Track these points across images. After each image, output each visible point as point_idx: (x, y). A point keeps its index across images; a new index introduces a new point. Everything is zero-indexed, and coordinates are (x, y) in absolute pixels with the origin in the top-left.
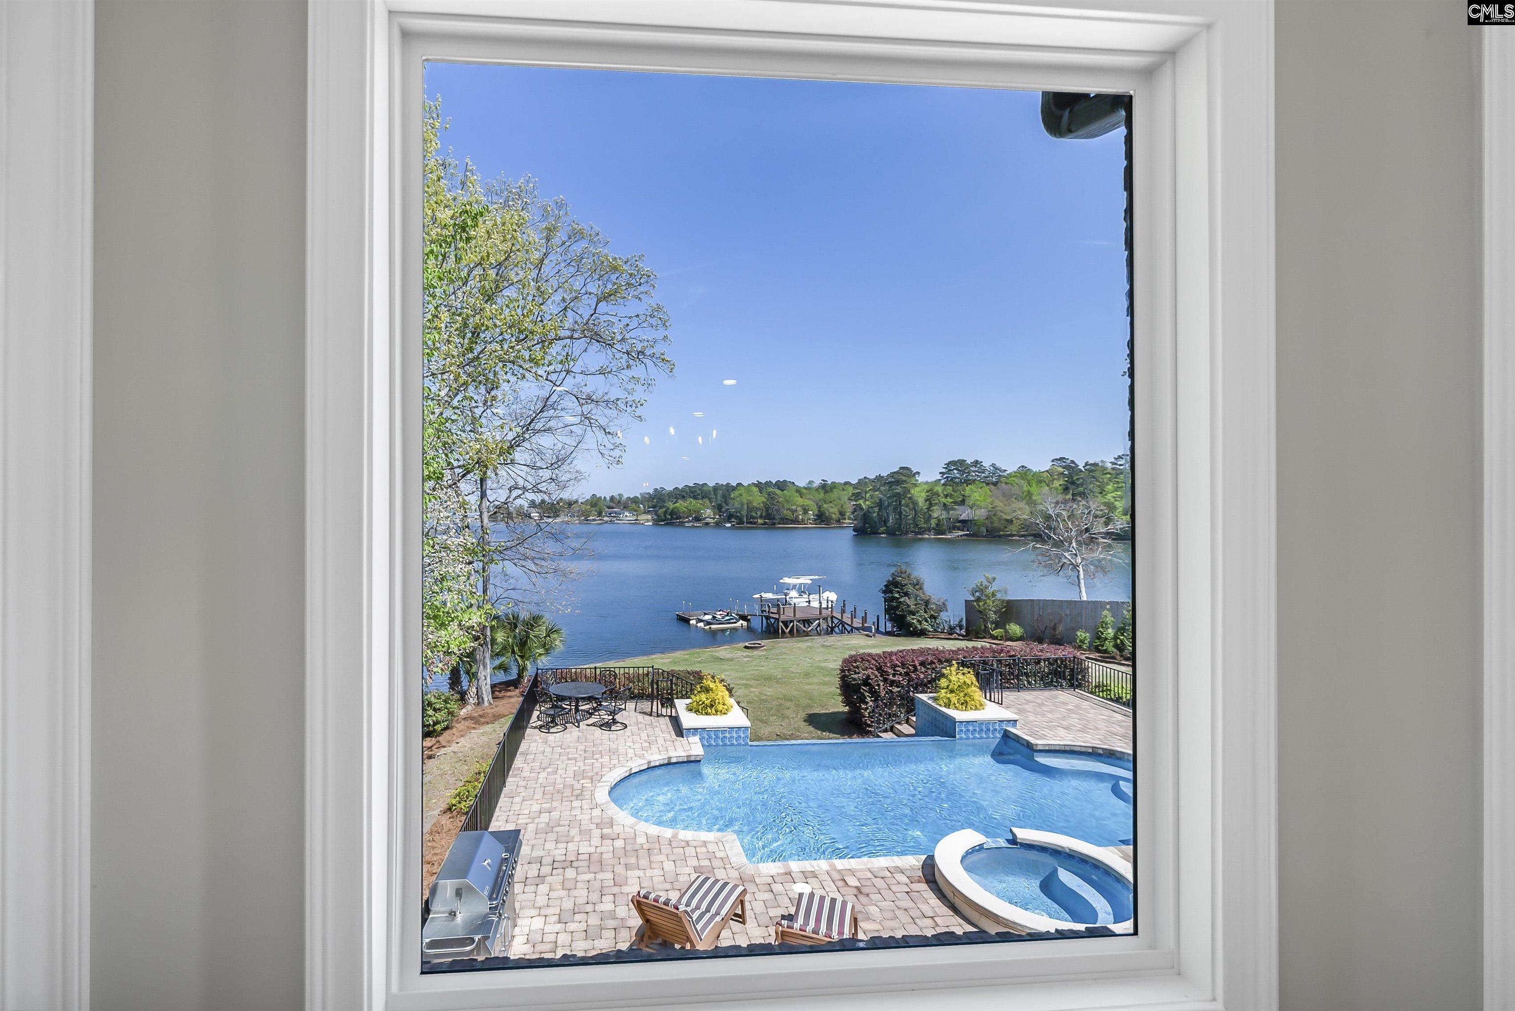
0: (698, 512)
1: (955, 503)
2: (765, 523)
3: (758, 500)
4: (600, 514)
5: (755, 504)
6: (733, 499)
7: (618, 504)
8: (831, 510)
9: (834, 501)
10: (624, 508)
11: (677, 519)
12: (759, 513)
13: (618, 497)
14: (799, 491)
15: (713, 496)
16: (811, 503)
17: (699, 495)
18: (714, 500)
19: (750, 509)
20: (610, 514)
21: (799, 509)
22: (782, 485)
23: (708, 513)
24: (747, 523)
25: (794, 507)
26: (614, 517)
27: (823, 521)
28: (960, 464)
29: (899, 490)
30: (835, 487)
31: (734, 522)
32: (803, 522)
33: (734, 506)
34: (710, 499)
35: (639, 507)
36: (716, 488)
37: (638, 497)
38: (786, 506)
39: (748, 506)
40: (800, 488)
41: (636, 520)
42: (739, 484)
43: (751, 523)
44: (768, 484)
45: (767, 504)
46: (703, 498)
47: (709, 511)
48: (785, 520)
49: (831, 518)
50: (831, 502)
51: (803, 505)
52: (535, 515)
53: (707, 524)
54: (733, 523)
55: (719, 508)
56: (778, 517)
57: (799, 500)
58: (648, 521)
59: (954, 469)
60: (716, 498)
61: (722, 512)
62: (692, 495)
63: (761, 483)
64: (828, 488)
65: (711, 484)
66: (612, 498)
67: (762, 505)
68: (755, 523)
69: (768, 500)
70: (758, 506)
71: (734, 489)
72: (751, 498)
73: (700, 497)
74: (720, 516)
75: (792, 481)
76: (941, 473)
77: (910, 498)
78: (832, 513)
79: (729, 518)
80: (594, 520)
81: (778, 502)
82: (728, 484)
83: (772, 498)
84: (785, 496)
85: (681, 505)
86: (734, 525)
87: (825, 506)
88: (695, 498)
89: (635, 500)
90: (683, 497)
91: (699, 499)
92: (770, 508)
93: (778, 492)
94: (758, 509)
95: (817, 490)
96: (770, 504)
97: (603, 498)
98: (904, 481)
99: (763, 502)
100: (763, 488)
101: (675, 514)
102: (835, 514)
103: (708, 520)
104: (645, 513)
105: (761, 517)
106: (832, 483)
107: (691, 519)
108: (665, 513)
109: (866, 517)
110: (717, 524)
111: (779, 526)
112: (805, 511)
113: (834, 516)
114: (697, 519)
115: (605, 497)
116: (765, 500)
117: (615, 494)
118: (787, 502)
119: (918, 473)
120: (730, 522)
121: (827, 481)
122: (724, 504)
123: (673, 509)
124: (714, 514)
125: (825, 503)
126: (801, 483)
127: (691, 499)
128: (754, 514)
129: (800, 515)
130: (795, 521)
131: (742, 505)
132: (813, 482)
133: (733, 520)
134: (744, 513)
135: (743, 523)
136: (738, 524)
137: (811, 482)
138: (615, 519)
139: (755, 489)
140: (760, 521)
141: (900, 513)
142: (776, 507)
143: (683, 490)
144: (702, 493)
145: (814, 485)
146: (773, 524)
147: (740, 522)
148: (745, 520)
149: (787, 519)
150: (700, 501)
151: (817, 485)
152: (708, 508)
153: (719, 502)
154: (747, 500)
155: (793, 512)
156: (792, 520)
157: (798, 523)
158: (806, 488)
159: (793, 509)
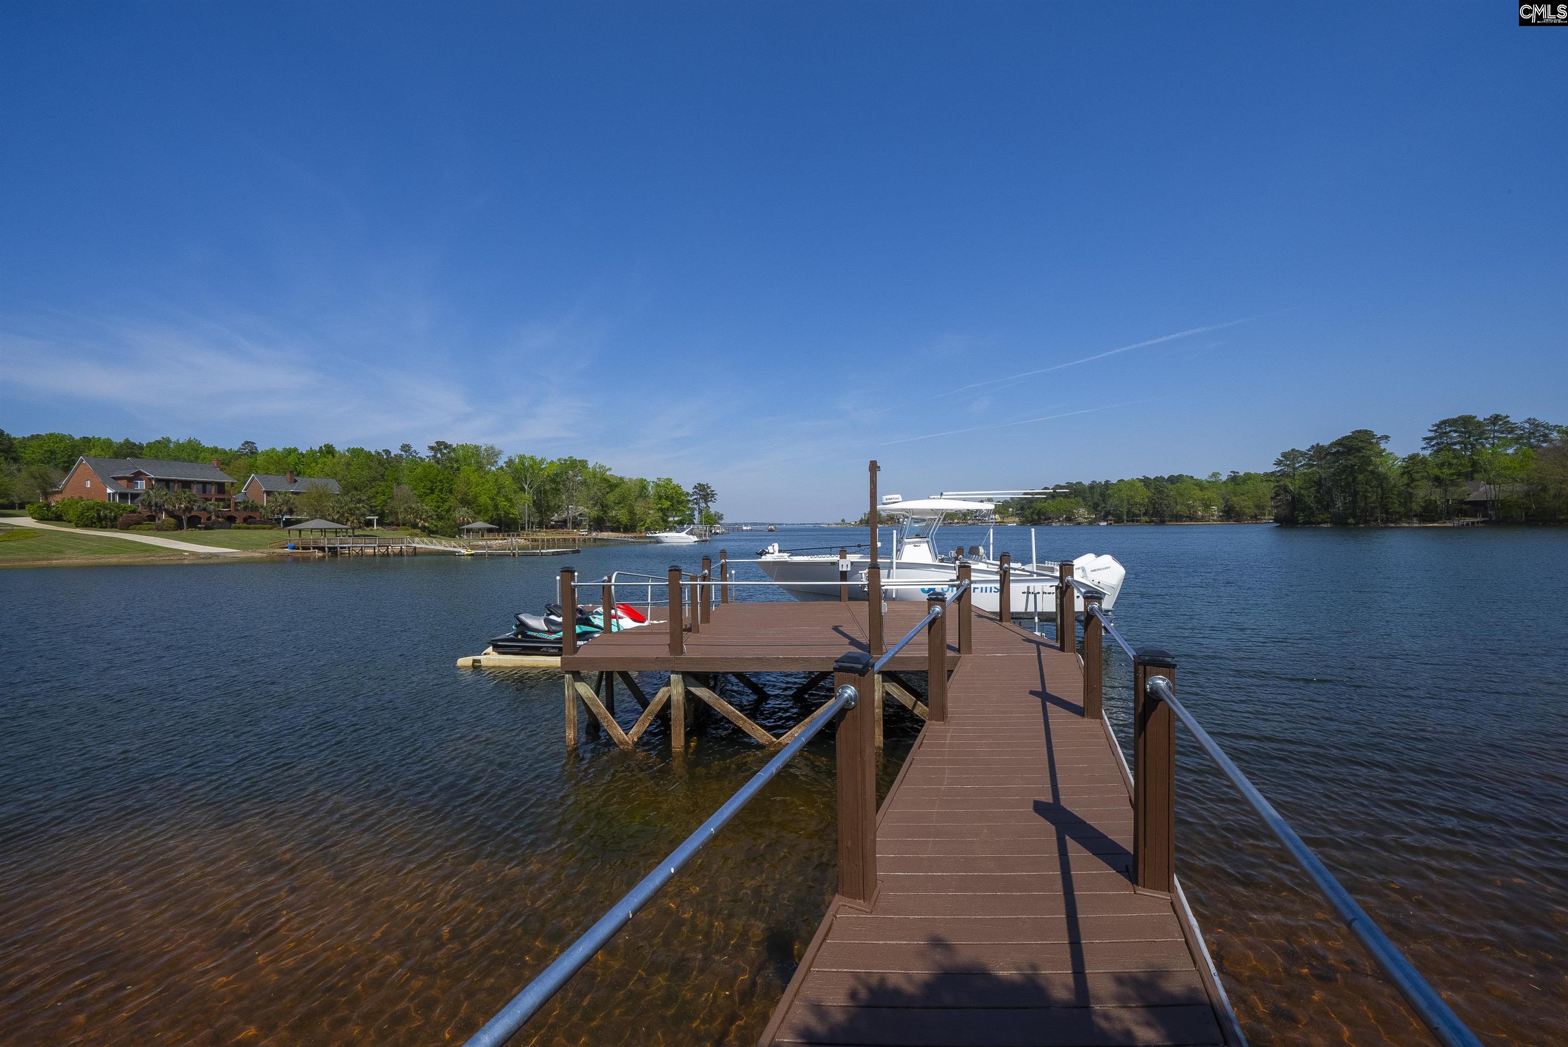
0: (1069, 512)
1: (1459, 474)
2: (1152, 521)
3: (1142, 496)
5: (1137, 500)
6: (1111, 497)
8: (1243, 504)
9: (1248, 492)
11: (1046, 519)
12: (1143, 510)
14: (1200, 485)
15: (1088, 495)
16: (1216, 498)
18: (1090, 499)
19: (1132, 507)
21: (1197, 504)
22: (1173, 480)
23: (1082, 513)
24: (1128, 521)
25: (1190, 502)
26: (979, 520)
27: (1232, 517)
28: (1465, 423)
29: (1352, 461)
30: (1250, 479)
31: (1111, 520)
32: (1202, 519)
33: (1112, 502)
34: (1085, 499)
35: (1004, 510)
36: (1093, 487)
38: (1179, 500)
39: (1128, 503)
40: (1201, 482)
42: (1121, 482)
43: (1133, 521)
44: (1158, 479)
45: (1153, 499)
46: (1076, 497)
47: (1082, 510)
48: (1178, 518)
49: (1244, 514)
50: (1244, 497)
51: (1203, 499)
53: (1079, 524)
54: (1109, 522)
55: (1095, 507)
56: (1168, 513)
57: (1197, 493)
58: (1013, 523)
59: (1450, 431)
60: (1093, 497)
61: (1097, 511)
63: (1149, 479)
64: (1240, 481)
65: (1086, 482)
67: (1147, 500)
68: (1137, 521)
69: (1155, 494)
70: (1142, 503)
71: (1114, 486)
72: (1132, 496)
73: (1073, 496)
74: (1096, 515)
75: (1190, 476)
76: (1425, 439)
77: (1372, 472)
78: (1245, 507)
79: (1105, 519)
81: (1169, 497)
82: (1107, 482)
83: (1161, 494)
84: (1180, 491)
85: (1051, 506)
86: (1111, 524)
87: (1234, 499)
92: (1157, 504)
93: (1170, 486)
94: (1142, 506)
95: (1224, 482)
96: (1158, 499)
98: (1363, 448)
99: (1149, 498)
100: (1150, 484)
101: (1044, 514)
102: (1249, 508)
103: (1081, 520)
104: (1013, 516)
105: (1145, 514)
106: (1247, 475)
107: (1061, 519)
108: (1033, 513)
109: (1295, 502)
110: (1091, 523)
111: (1171, 523)
112: (1207, 506)
113: (1247, 511)
114: (1069, 520)
116: (1150, 495)
118: (1182, 495)
119: (1387, 437)
120: (1107, 521)
121: (1238, 473)
122: (1100, 503)
123: (1040, 509)
124: (1089, 513)
125: (1235, 496)
126: (1202, 475)
127: (1062, 498)
128: (1137, 512)
129: (1199, 510)
130: (1192, 518)
131: (1121, 501)
132: (1219, 473)
133: (1110, 517)
134: (1125, 510)
135: (1123, 522)
136: (1115, 523)
137: (1215, 475)
139: (1141, 486)
140: (1146, 519)
141: (1355, 494)
142: (1167, 503)
144: (1075, 492)
145: (1221, 478)
146: (1162, 522)
147: (1119, 520)
148: (1125, 517)
149: (1181, 516)
150: (1072, 500)
151: (1224, 478)
152: (1081, 507)
153: (1096, 500)
154: (1127, 495)
155: (1189, 507)
156: (1188, 517)
157: (1197, 520)
158: (1208, 482)
159: (1189, 504)
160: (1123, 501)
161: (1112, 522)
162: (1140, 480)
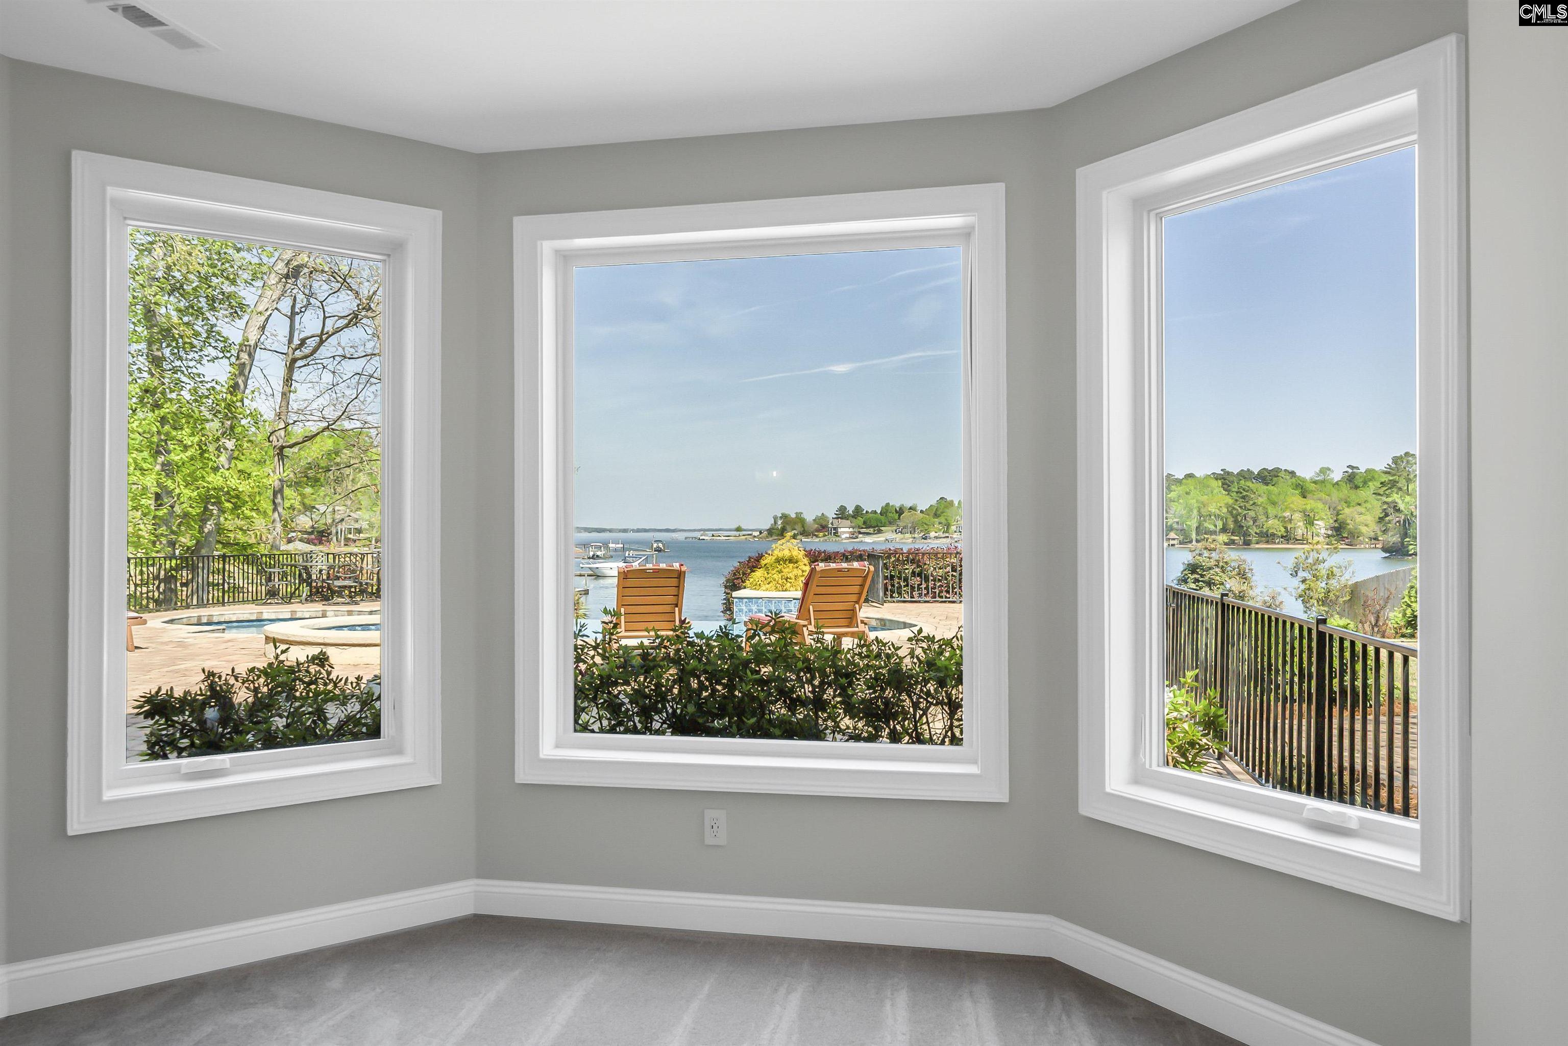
2: (1232, 542)
8: (1359, 519)
9: (1366, 502)
12: (1220, 524)
14: (1300, 486)
16: (1320, 505)
21: (1297, 516)
22: (1264, 476)
25: (1287, 514)
27: (1343, 539)
31: (1174, 539)
32: (1303, 541)
38: (1271, 511)
39: (1199, 511)
40: (1304, 480)
42: (1190, 476)
44: (1245, 475)
48: (1268, 537)
49: (1360, 534)
50: (1359, 504)
51: (1304, 510)
52: (845, 531)
54: (1172, 542)
56: (1253, 531)
57: (1297, 501)
63: (1228, 473)
64: (1359, 481)
67: (1225, 510)
69: (1236, 500)
70: (1218, 512)
75: (1290, 469)
80: (936, 537)
81: (1254, 504)
83: (1243, 497)
84: (1270, 493)
86: (1173, 545)
92: (1239, 514)
93: (1262, 488)
94: (1218, 517)
95: (1337, 483)
96: (1240, 507)
102: (1366, 525)
105: (1224, 530)
106: (1368, 471)
111: (1257, 546)
112: (1309, 521)
113: (1364, 529)
116: (1231, 501)
118: (1274, 504)
121: (1357, 468)
125: (1348, 507)
129: (1299, 526)
130: (1288, 537)
132: (1329, 469)
134: (1194, 523)
135: (1191, 542)
136: (1180, 543)
137: (1324, 471)
142: (1252, 514)
145: (1332, 476)
146: (1247, 543)
148: (1194, 536)
149: (1273, 535)
151: (1337, 476)
154: (1197, 501)
155: (1286, 521)
156: (1282, 537)
157: (1296, 541)
158: (1315, 482)
159: (1285, 517)
160: (1191, 510)
161: (1175, 542)
162: (1217, 477)
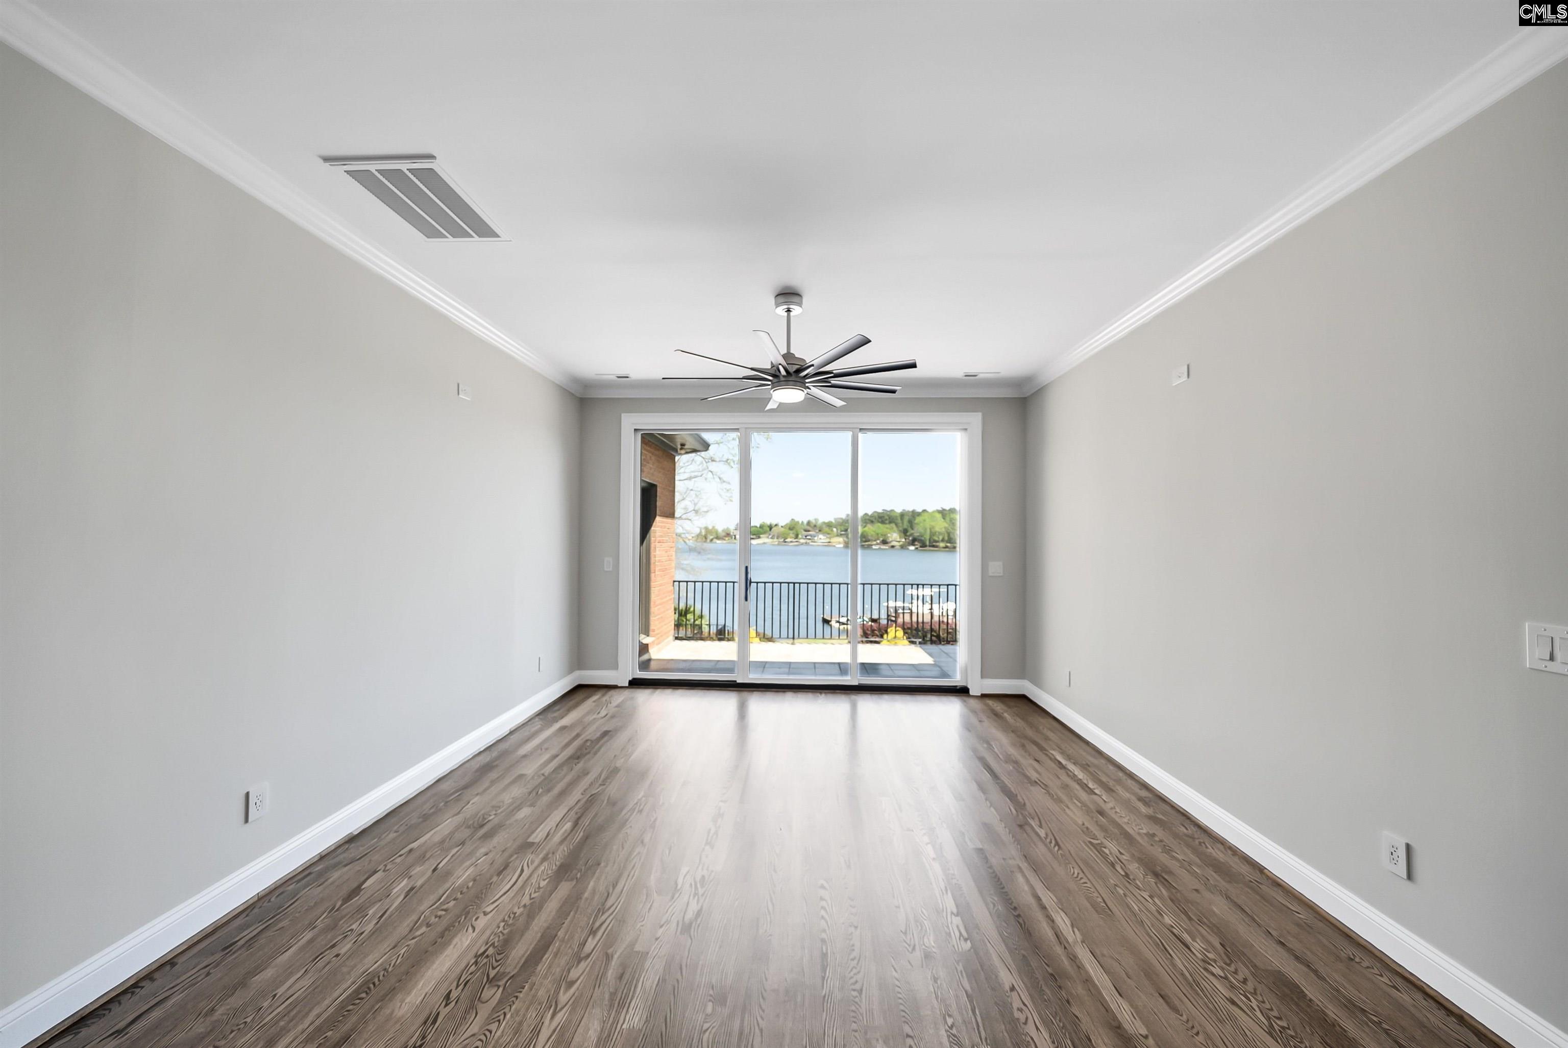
0: (885, 535)
3: (940, 525)
4: (797, 536)
5: (937, 529)
6: (917, 524)
7: (813, 528)
10: (820, 531)
11: (866, 541)
13: (814, 521)
15: (899, 521)
17: (886, 520)
18: (901, 525)
19: (933, 534)
20: (806, 536)
23: (895, 537)
24: (930, 546)
26: (810, 539)
33: (918, 530)
34: (896, 525)
35: (832, 530)
36: (902, 515)
37: (832, 522)
41: (829, 542)
43: (934, 546)
46: (890, 522)
47: (895, 535)
53: (893, 547)
55: (905, 532)
58: (840, 543)
60: (903, 523)
61: (907, 536)
62: (880, 520)
65: (899, 510)
66: (809, 523)
68: (937, 547)
71: (919, 514)
72: (933, 524)
73: (887, 522)
74: (905, 539)
79: (913, 544)
82: (914, 510)
85: (870, 529)
88: (883, 522)
89: (829, 525)
90: (872, 522)
91: (886, 524)
97: (800, 522)
99: (945, 528)
100: (946, 514)
101: (864, 537)
103: (894, 543)
104: (837, 536)
107: (878, 541)
108: (855, 536)
110: (902, 547)
114: (884, 542)
115: (802, 522)
117: (812, 519)
120: (914, 545)
122: (909, 529)
123: (863, 533)
124: (900, 538)
127: (880, 524)
128: (936, 538)
131: (926, 529)
133: (916, 543)
138: (810, 541)
139: (939, 516)
140: (942, 545)
143: (872, 516)
144: (889, 518)
147: (924, 545)
150: (887, 526)
152: (894, 532)
153: (905, 527)
